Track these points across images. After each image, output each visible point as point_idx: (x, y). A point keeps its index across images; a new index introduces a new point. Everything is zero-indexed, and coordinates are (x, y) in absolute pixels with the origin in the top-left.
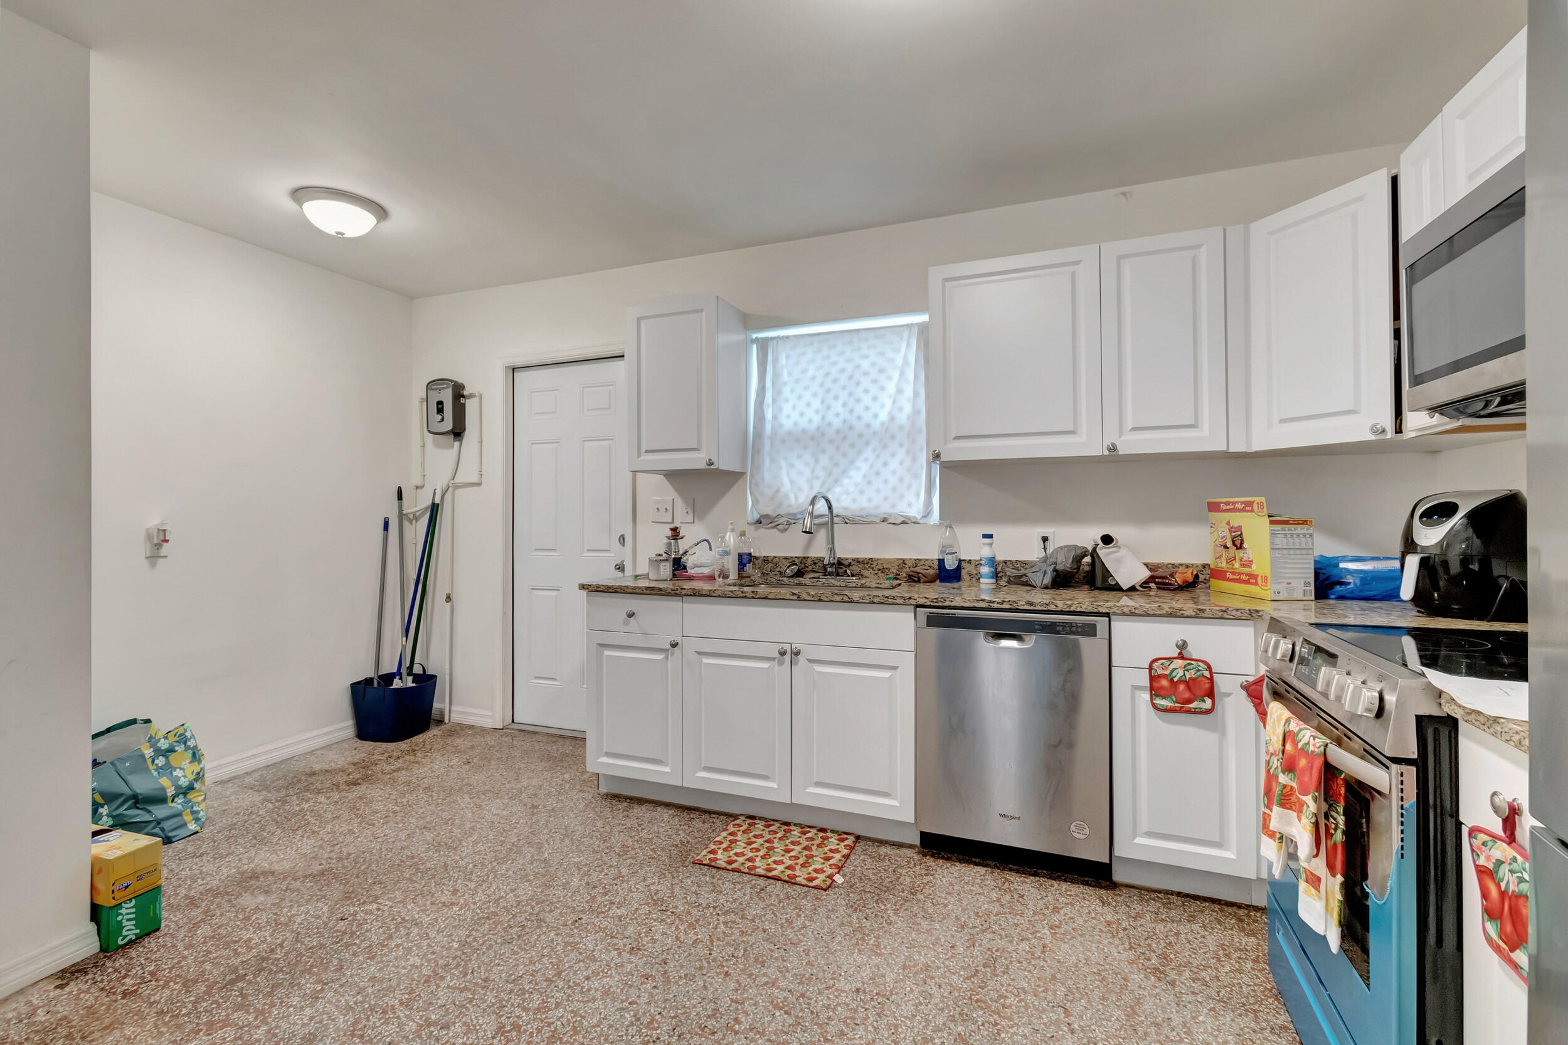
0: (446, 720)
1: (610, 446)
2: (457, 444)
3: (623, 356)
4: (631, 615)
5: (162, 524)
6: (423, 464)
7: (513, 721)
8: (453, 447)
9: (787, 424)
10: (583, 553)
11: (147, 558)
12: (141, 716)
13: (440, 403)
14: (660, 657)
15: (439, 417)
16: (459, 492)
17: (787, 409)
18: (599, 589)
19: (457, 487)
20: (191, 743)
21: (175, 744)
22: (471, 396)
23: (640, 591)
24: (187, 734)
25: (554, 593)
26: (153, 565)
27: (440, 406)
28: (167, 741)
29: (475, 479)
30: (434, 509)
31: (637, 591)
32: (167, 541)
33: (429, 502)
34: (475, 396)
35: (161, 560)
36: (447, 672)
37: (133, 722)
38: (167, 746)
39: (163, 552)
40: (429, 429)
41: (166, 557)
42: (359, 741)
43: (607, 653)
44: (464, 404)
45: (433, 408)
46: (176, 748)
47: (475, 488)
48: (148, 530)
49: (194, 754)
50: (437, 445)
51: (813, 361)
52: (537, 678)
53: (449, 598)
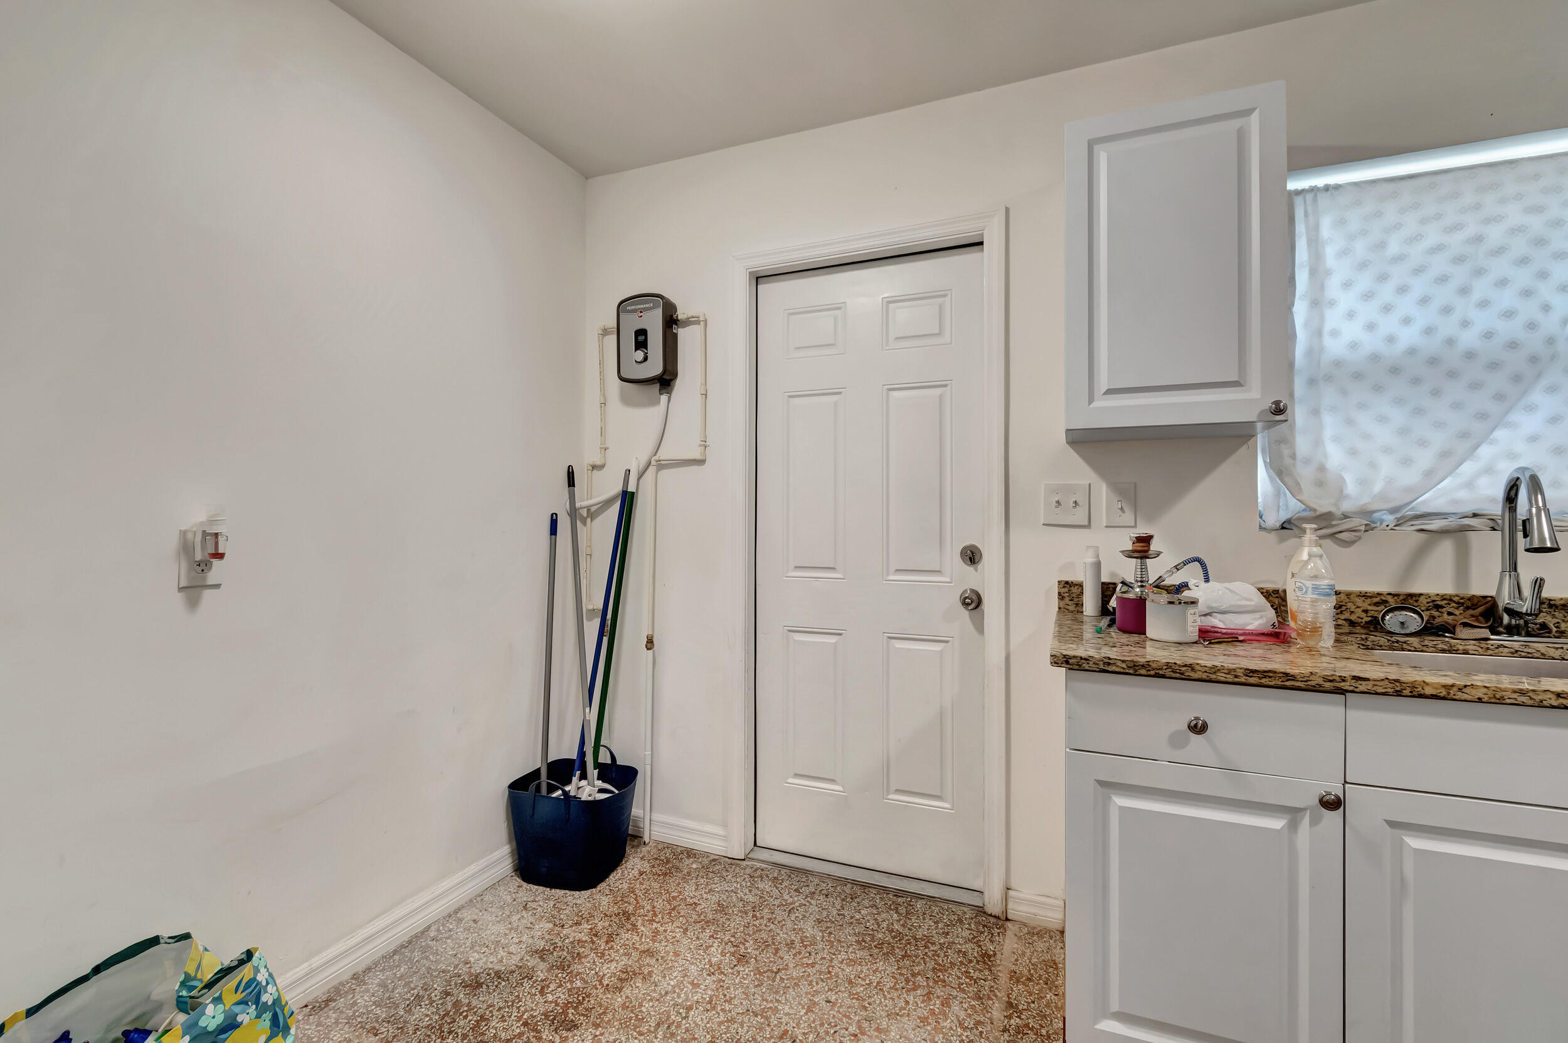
0: (646, 839)
1: (941, 397)
2: (664, 398)
3: (981, 243)
4: (1198, 728)
5: (212, 522)
6: (602, 432)
7: (755, 844)
8: (658, 402)
9: (1335, 347)
10: (888, 575)
11: (181, 589)
12: (166, 931)
13: (641, 333)
14: (1277, 823)
15: (640, 355)
16: (664, 473)
17: (1333, 319)
18: (1111, 668)
19: (662, 466)
20: (267, 998)
21: (237, 1009)
22: (687, 323)
23: (1230, 678)
24: (260, 978)
25: (832, 640)
26: (193, 603)
27: (641, 338)
28: (220, 1007)
29: (696, 455)
30: (627, 500)
31: (1221, 676)
32: (220, 556)
33: (618, 488)
34: (698, 322)
35: (207, 594)
36: (648, 761)
37: (154, 941)
38: (220, 1019)
39: (212, 577)
40: (623, 375)
41: (218, 586)
42: (525, 884)
43: (1120, 801)
44: (676, 335)
45: (629, 340)
46: (239, 1019)
47: (695, 468)
48: (184, 533)
49: (275, 1018)
50: (626, 400)
51: (1398, 226)
52: (797, 775)
53: (650, 644)
